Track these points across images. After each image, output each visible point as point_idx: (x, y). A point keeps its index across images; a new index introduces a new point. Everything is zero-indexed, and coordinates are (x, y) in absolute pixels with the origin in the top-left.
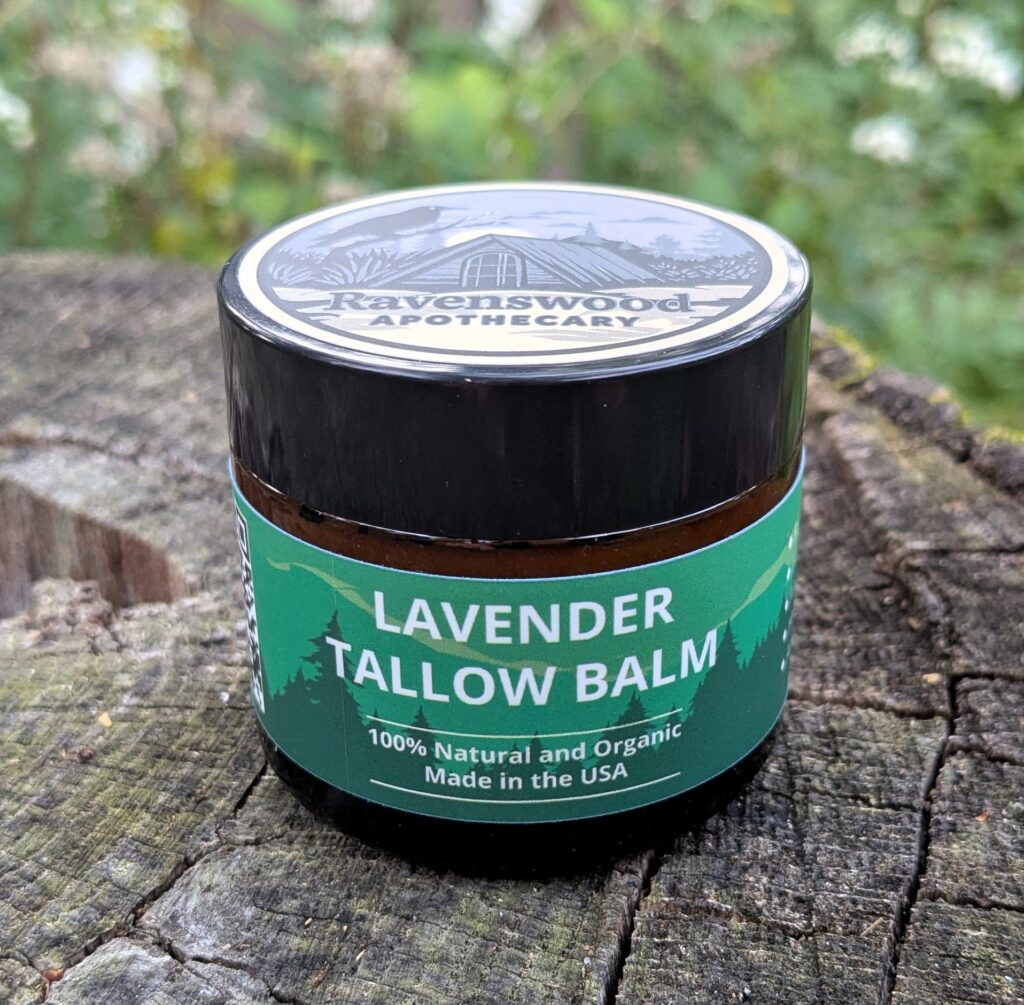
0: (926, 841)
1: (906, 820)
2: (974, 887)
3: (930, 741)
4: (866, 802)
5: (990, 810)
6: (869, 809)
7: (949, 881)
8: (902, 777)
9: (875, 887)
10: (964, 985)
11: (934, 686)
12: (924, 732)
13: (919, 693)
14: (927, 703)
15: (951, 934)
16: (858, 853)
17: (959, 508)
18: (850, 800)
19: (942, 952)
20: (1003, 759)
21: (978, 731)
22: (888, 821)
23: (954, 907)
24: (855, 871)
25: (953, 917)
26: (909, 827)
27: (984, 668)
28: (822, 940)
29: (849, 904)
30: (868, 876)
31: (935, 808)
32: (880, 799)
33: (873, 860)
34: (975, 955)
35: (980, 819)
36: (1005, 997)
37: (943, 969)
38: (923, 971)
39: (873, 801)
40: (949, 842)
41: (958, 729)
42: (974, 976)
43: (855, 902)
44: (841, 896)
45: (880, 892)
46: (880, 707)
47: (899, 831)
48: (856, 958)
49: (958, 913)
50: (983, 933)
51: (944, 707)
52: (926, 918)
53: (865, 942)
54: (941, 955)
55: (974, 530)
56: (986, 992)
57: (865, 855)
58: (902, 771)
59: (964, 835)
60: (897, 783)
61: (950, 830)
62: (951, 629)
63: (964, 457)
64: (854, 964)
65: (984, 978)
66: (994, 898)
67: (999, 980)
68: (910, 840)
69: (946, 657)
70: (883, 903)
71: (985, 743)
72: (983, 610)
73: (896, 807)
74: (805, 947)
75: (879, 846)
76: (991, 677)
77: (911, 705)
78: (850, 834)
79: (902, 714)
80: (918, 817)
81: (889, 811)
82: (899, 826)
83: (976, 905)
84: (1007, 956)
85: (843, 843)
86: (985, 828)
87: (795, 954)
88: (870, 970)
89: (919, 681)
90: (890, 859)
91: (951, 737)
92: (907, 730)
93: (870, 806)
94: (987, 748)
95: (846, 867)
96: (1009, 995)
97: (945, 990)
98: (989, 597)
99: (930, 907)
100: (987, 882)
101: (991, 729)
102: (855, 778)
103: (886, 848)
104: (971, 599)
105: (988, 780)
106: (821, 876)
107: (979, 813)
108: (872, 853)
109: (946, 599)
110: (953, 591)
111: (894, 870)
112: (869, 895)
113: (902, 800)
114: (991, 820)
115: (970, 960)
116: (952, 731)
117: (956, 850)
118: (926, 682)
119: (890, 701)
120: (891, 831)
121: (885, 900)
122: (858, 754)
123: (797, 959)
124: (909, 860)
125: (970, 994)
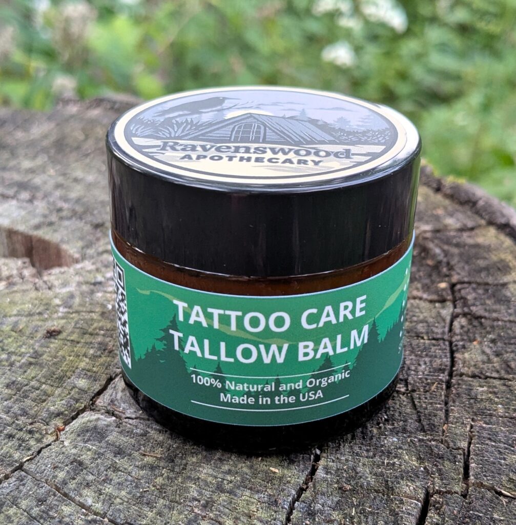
0: (452, 352)
1: (442, 344)
2: (478, 370)
3: (447, 312)
4: (423, 338)
5: (479, 339)
6: (424, 341)
7: (466, 369)
8: (437, 327)
9: (434, 372)
10: (481, 409)
11: (443, 290)
12: (443, 307)
13: (437, 292)
14: (442, 296)
15: (471, 390)
16: (423, 359)
17: (440, 212)
18: (415, 338)
19: (469, 397)
20: (481, 317)
21: (469, 307)
22: (434, 345)
23: (470, 379)
24: (423, 366)
25: (471, 383)
26: (444, 347)
27: (466, 279)
28: (415, 395)
29: (424, 380)
30: (430, 368)
31: (454, 339)
32: (428, 337)
33: (431, 362)
34: (483, 397)
35: (475, 343)
36: (500, 414)
37: (470, 404)
38: (462, 405)
39: (426, 337)
40: (463, 353)
41: (458, 306)
42: (485, 405)
43: (427, 379)
44: (420, 377)
45: (436, 374)
46: (421, 299)
47: (440, 349)
48: (431, 401)
49: (472, 381)
50: (485, 389)
51: (450, 297)
52: (459, 384)
53: (434, 395)
54: (468, 399)
55: (450, 221)
56: (491, 412)
57: (427, 359)
58: (436, 325)
59: (469, 349)
60: (435, 330)
61: (462, 348)
62: (448, 264)
63: (438, 190)
64: (431, 403)
65: (489, 406)
66: (488, 374)
67: (496, 407)
68: (445, 353)
69: (447, 276)
70: (438, 379)
71: (472, 311)
72: (461, 255)
73: (437, 339)
74: (407, 398)
75: (432, 356)
76: (469, 283)
77: (435, 297)
78: (418, 351)
79: (431, 301)
80: (447, 343)
81: (434, 342)
82: (439, 347)
83: (480, 378)
84: (498, 397)
85: (416, 356)
86: (478, 346)
87: (404, 401)
88: (439, 406)
89: (437, 287)
90: (439, 361)
91: (455, 310)
92: (435, 307)
93: (424, 340)
94: (472, 313)
95: (419, 365)
96: (501, 413)
97: (473, 412)
98: (462, 250)
99: (460, 379)
100: (483, 368)
101: (474, 305)
102: (416, 328)
103: (436, 357)
104: (455, 251)
105: (475, 326)
106: (409, 369)
107: (474, 340)
108: (429, 359)
109: (444, 251)
110: (446, 247)
111: (441, 365)
112: (432, 376)
113: (439, 336)
114: (480, 343)
115: (482, 400)
116: (455, 307)
117: (467, 355)
118: (439, 287)
119: (425, 296)
120: (436, 349)
121: (440, 377)
122: (415, 319)
123: (405, 403)
124: (447, 361)
125: (484, 413)
